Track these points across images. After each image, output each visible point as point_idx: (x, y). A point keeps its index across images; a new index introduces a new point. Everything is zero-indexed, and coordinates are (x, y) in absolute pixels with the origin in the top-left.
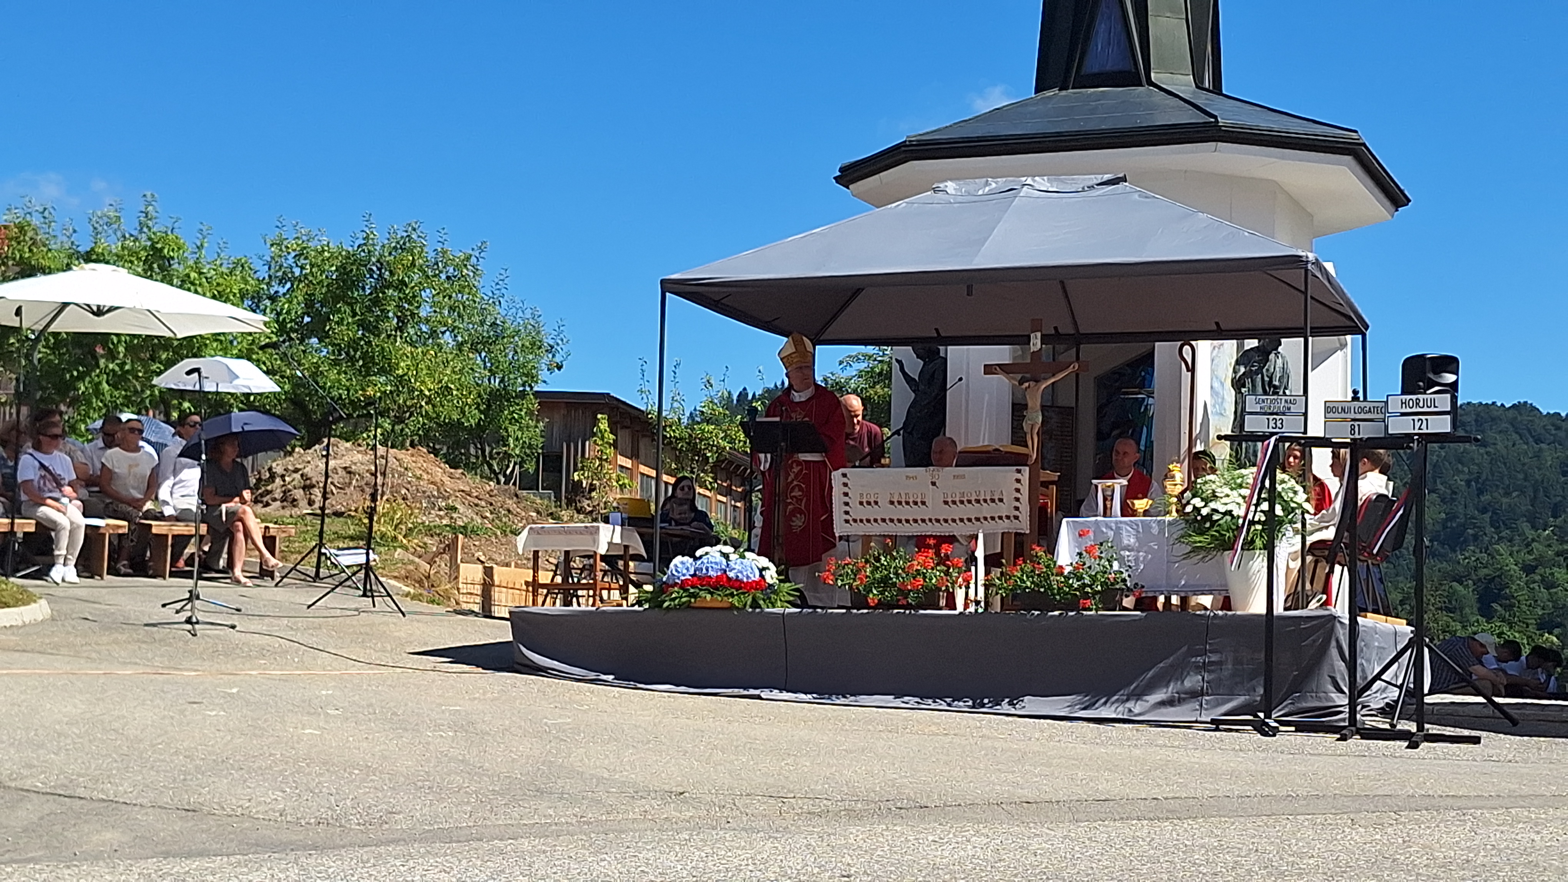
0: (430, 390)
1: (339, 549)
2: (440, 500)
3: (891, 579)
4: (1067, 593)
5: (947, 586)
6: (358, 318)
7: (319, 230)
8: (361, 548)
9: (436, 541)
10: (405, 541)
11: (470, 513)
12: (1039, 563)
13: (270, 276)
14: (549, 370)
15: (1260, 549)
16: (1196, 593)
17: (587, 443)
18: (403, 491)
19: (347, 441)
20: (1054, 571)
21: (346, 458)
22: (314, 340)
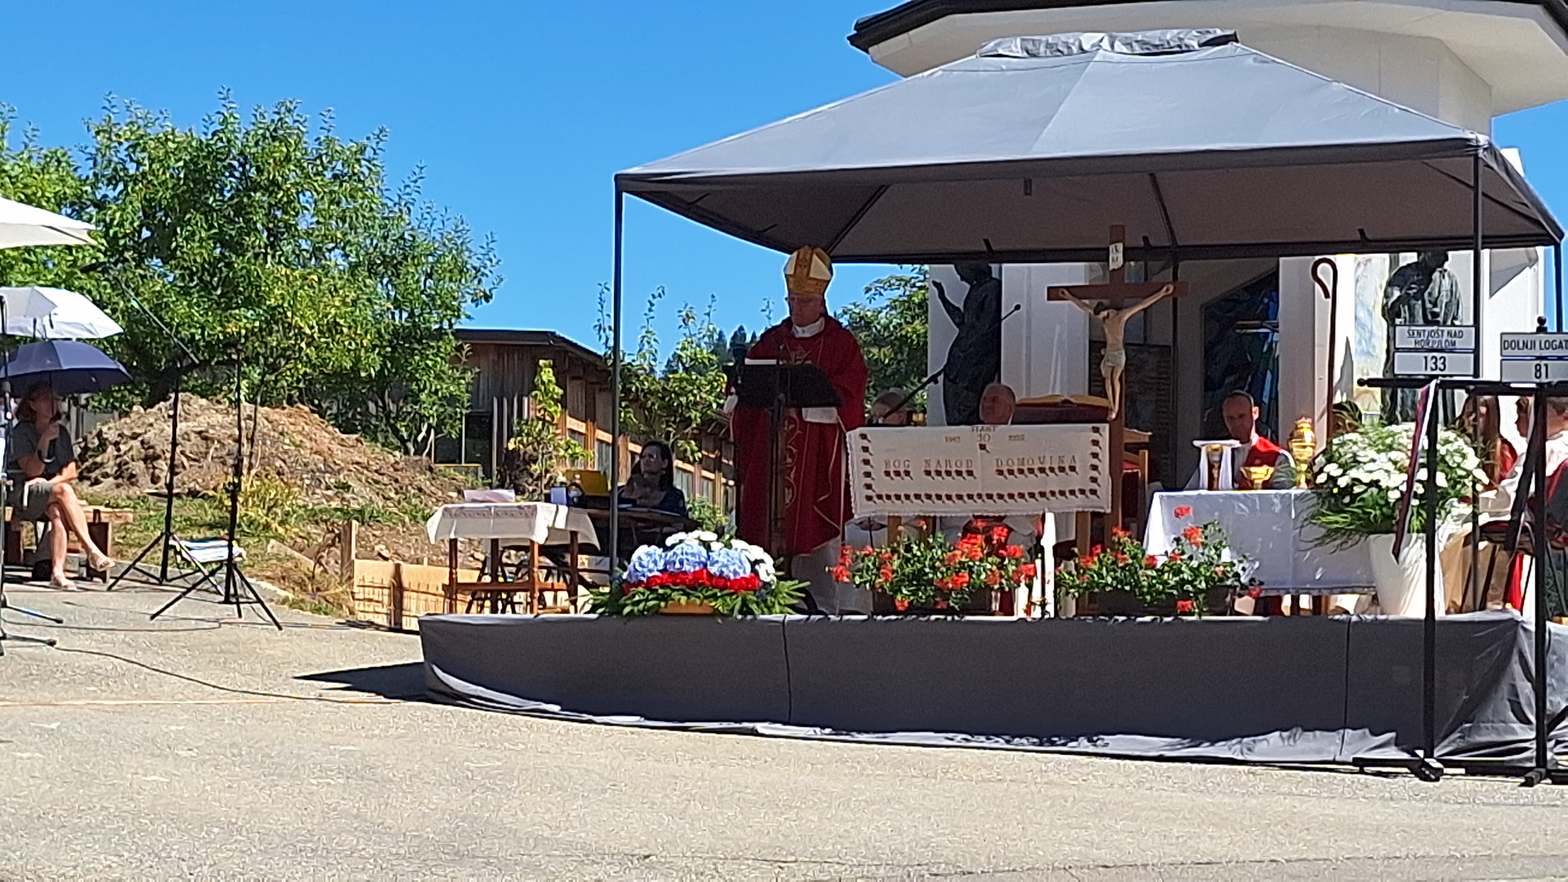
0: (312, 328)
1: (192, 540)
2: (328, 475)
3: (927, 574)
4: (1161, 593)
5: (1001, 584)
6: (213, 231)
7: (161, 113)
8: (221, 539)
9: (323, 530)
10: (281, 530)
11: (367, 492)
12: (1123, 553)
13: (95, 175)
14: (473, 301)
15: (1418, 532)
16: (1332, 591)
17: (526, 400)
18: (278, 463)
19: (202, 397)
20: (1144, 563)
21: (201, 419)
22: (157, 261)
